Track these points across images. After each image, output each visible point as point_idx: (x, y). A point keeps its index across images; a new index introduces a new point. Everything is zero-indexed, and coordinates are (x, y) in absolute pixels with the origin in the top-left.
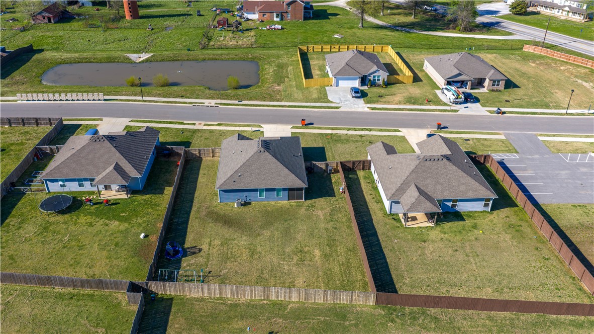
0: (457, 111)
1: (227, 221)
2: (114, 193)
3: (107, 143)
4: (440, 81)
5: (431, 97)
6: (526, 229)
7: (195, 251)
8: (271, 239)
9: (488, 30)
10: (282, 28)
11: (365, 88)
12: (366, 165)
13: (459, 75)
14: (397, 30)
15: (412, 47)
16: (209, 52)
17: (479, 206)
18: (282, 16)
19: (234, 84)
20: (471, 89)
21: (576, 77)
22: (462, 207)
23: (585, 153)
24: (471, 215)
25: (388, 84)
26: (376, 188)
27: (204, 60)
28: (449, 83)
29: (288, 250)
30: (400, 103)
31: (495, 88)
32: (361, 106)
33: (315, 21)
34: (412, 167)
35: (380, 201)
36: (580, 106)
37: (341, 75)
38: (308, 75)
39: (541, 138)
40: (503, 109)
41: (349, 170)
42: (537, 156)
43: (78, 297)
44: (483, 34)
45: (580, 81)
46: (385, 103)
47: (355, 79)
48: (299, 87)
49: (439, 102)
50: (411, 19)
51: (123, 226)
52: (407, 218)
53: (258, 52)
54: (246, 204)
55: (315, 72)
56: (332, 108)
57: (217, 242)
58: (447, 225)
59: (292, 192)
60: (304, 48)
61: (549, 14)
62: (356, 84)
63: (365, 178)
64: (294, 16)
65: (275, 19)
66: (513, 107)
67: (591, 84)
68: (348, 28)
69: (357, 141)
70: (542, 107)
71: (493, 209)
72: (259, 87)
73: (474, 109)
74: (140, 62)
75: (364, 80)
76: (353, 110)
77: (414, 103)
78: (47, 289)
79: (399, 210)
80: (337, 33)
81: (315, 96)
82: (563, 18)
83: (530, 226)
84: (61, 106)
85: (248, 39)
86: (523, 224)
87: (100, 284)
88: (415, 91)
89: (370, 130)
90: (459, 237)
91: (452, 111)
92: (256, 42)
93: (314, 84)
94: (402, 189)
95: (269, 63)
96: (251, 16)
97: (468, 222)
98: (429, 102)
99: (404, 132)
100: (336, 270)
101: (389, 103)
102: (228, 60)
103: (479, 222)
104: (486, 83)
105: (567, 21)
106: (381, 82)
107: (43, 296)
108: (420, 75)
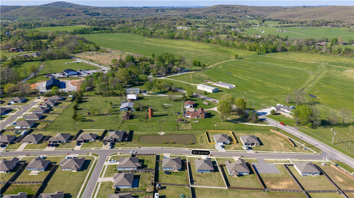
0: (246, 152)
1: (199, 176)
2: (176, 171)
3: (174, 161)
4: (244, 144)
5: (241, 148)
6: (255, 178)
7: (195, 181)
8: (208, 179)
9: (262, 122)
10: (199, 122)
11: (224, 145)
12: (225, 165)
13: (248, 142)
14: (233, 122)
15: (237, 129)
16: (179, 131)
17: (247, 174)
18: (198, 117)
19: (191, 143)
20: (251, 145)
21: (280, 141)
22: (243, 174)
23: (273, 163)
24: (245, 175)
25: (230, 144)
26: (227, 170)
27: (179, 134)
28: (245, 144)
29: (212, 181)
30: (233, 150)
31: (257, 145)
32: (223, 150)
33: (208, 118)
34: (234, 166)
35: (228, 173)
36: (277, 151)
37: (218, 142)
38: (210, 141)
39: (264, 159)
40: (257, 152)
41: (222, 166)
42: (262, 164)
43: (180, 187)
44: (260, 124)
45: (280, 143)
46: (229, 149)
47: (222, 143)
48: (207, 144)
49: (243, 149)
50: (238, 117)
51: (181, 177)
52: (233, 176)
53: (194, 132)
54: (202, 173)
55: (211, 140)
56: (217, 151)
57: (199, 179)
58: (240, 177)
59: (211, 171)
60: (207, 131)
61: (283, 115)
62: (222, 144)
63: (225, 168)
64: (202, 117)
65: (196, 118)
66: (260, 151)
67: (283, 144)
68: (219, 122)
69: (223, 160)
70: (267, 151)
71: (250, 174)
72: (197, 144)
73: (251, 151)
74: (162, 135)
75: (224, 143)
76: (222, 151)
77: (236, 150)
78: (173, 186)
79: (231, 174)
80: (215, 124)
81: (212, 147)
82: (287, 116)
83: (256, 177)
84: (152, 150)
85: (189, 126)
86: (255, 177)
87: (182, 185)
88: (237, 146)
89: (226, 157)
90: (242, 179)
91: (245, 152)
92: (192, 127)
93: (211, 144)
94: (232, 170)
95: (198, 136)
96: (188, 117)
97: (244, 177)
98: (240, 149)
99: (234, 157)
100: (221, 184)
101: (230, 149)
102: (186, 134)
103: (246, 177)
104: (255, 144)
105: (288, 118)
106: (228, 143)
107: (173, 187)
108: (239, 141)
